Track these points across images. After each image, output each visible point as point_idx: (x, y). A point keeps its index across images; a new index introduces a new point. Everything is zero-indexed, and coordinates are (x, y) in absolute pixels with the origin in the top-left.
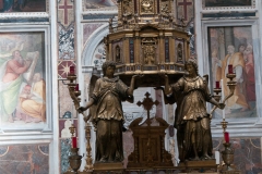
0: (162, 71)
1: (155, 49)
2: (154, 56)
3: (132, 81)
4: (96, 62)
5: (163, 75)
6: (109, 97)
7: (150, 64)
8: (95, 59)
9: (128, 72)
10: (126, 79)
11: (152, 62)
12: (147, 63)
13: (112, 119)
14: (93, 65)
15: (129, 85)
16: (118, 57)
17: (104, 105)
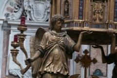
0: (110, 29)
1: (104, 7)
2: (102, 13)
3: (80, 37)
4: (7, 15)
5: (111, 33)
6: (56, 51)
7: (98, 21)
8: (6, 12)
9: (76, 28)
10: (74, 35)
11: (100, 20)
12: (95, 20)
13: (58, 73)
14: (4, 18)
15: (76, 42)
16: (66, 13)
17: (51, 59)
